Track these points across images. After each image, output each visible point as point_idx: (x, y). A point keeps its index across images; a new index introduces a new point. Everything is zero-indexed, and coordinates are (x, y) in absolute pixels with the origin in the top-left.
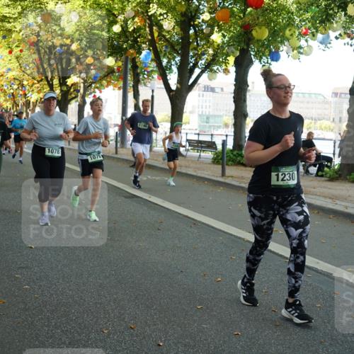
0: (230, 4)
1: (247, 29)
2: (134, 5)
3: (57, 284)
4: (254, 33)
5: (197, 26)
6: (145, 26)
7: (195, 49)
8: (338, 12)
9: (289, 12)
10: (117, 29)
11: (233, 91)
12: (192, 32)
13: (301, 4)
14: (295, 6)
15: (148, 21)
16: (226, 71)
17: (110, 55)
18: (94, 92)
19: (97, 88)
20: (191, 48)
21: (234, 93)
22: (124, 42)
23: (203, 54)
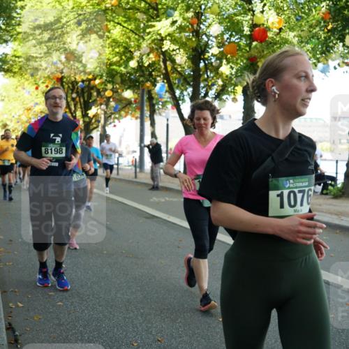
0: (237, 39)
1: (252, 61)
2: (149, 42)
3: (88, 300)
5: (207, 59)
6: (159, 61)
7: (206, 80)
8: (337, 43)
10: (133, 64)
11: (241, 118)
12: (202, 65)
13: (302, 38)
14: (297, 39)
15: (162, 56)
16: (235, 100)
17: (129, 88)
18: (114, 122)
19: (116, 118)
20: (201, 79)
21: (243, 119)
22: (140, 76)
23: (213, 85)
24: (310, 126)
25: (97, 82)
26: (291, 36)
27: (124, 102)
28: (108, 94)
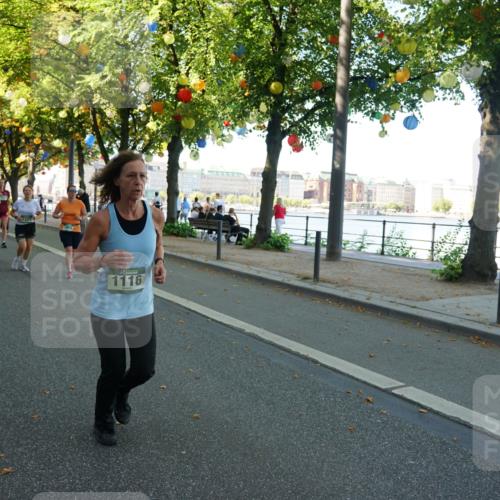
1: (177, 119)
4: (183, 123)
5: (135, 114)
6: (89, 113)
9: (212, 107)
10: (63, 114)
11: (166, 172)
12: (130, 119)
14: (217, 102)
15: (91, 109)
16: (161, 154)
17: (58, 137)
18: (43, 169)
19: (45, 165)
20: (130, 132)
21: (168, 172)
22: (70, 126)
23: (141, 139)
24: (226, 180)
25: (24, 130)
26: (213, 99)
27: (54, 150)
28: (37, 141)
